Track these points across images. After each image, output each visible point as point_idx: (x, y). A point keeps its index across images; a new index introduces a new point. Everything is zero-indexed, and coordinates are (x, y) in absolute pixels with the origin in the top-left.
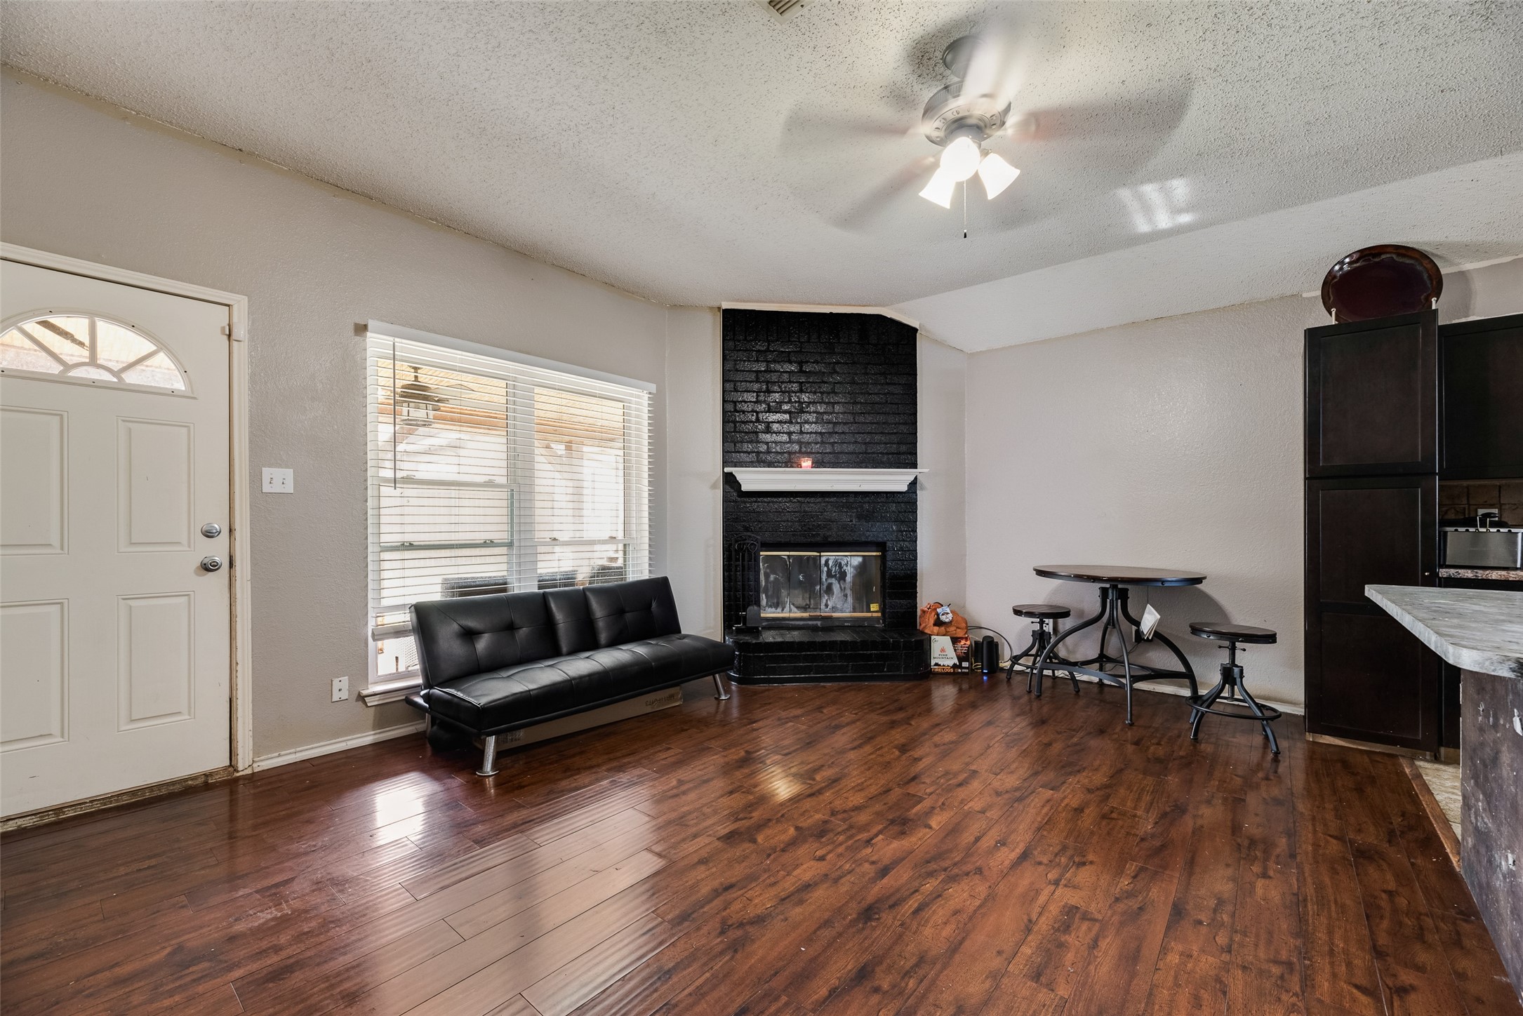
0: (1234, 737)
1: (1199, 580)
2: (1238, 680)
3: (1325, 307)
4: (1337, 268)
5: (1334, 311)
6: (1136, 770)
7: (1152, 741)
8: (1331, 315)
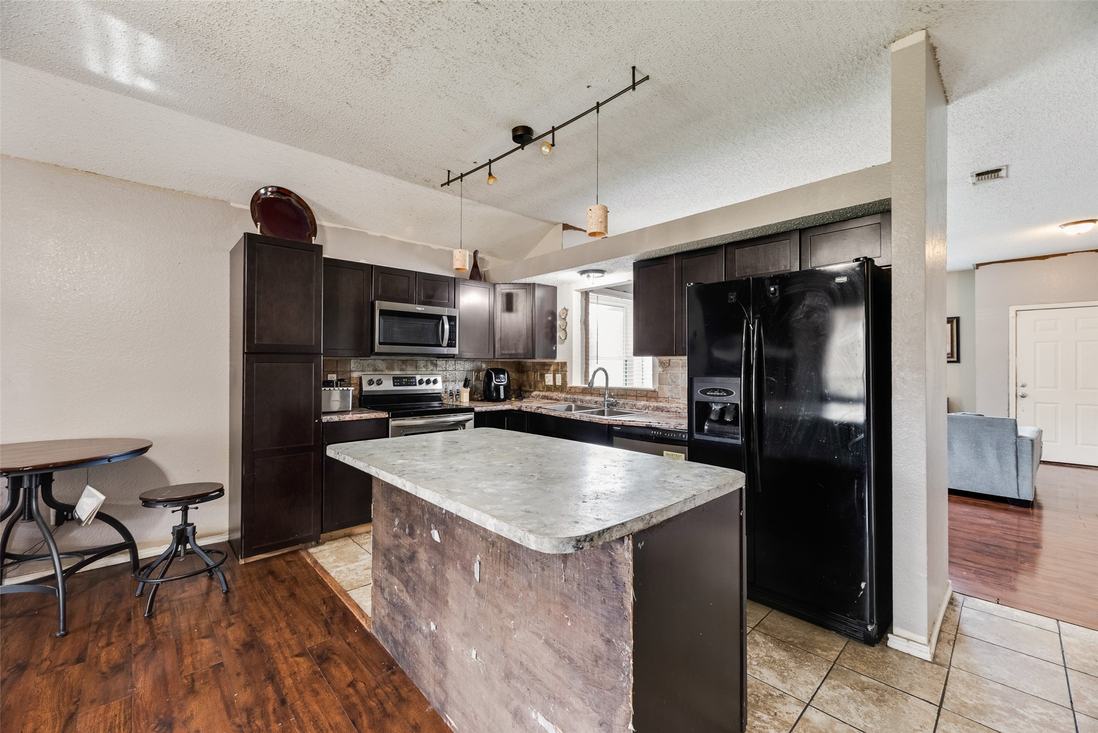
0: (184, 592)
1: (145, 450)
2: (191, 538)
3: (253, 219)
4: (263, 191)
5: (259, 224)
6: (93, 702)
7: (100, 645)
8: (257, 227)
